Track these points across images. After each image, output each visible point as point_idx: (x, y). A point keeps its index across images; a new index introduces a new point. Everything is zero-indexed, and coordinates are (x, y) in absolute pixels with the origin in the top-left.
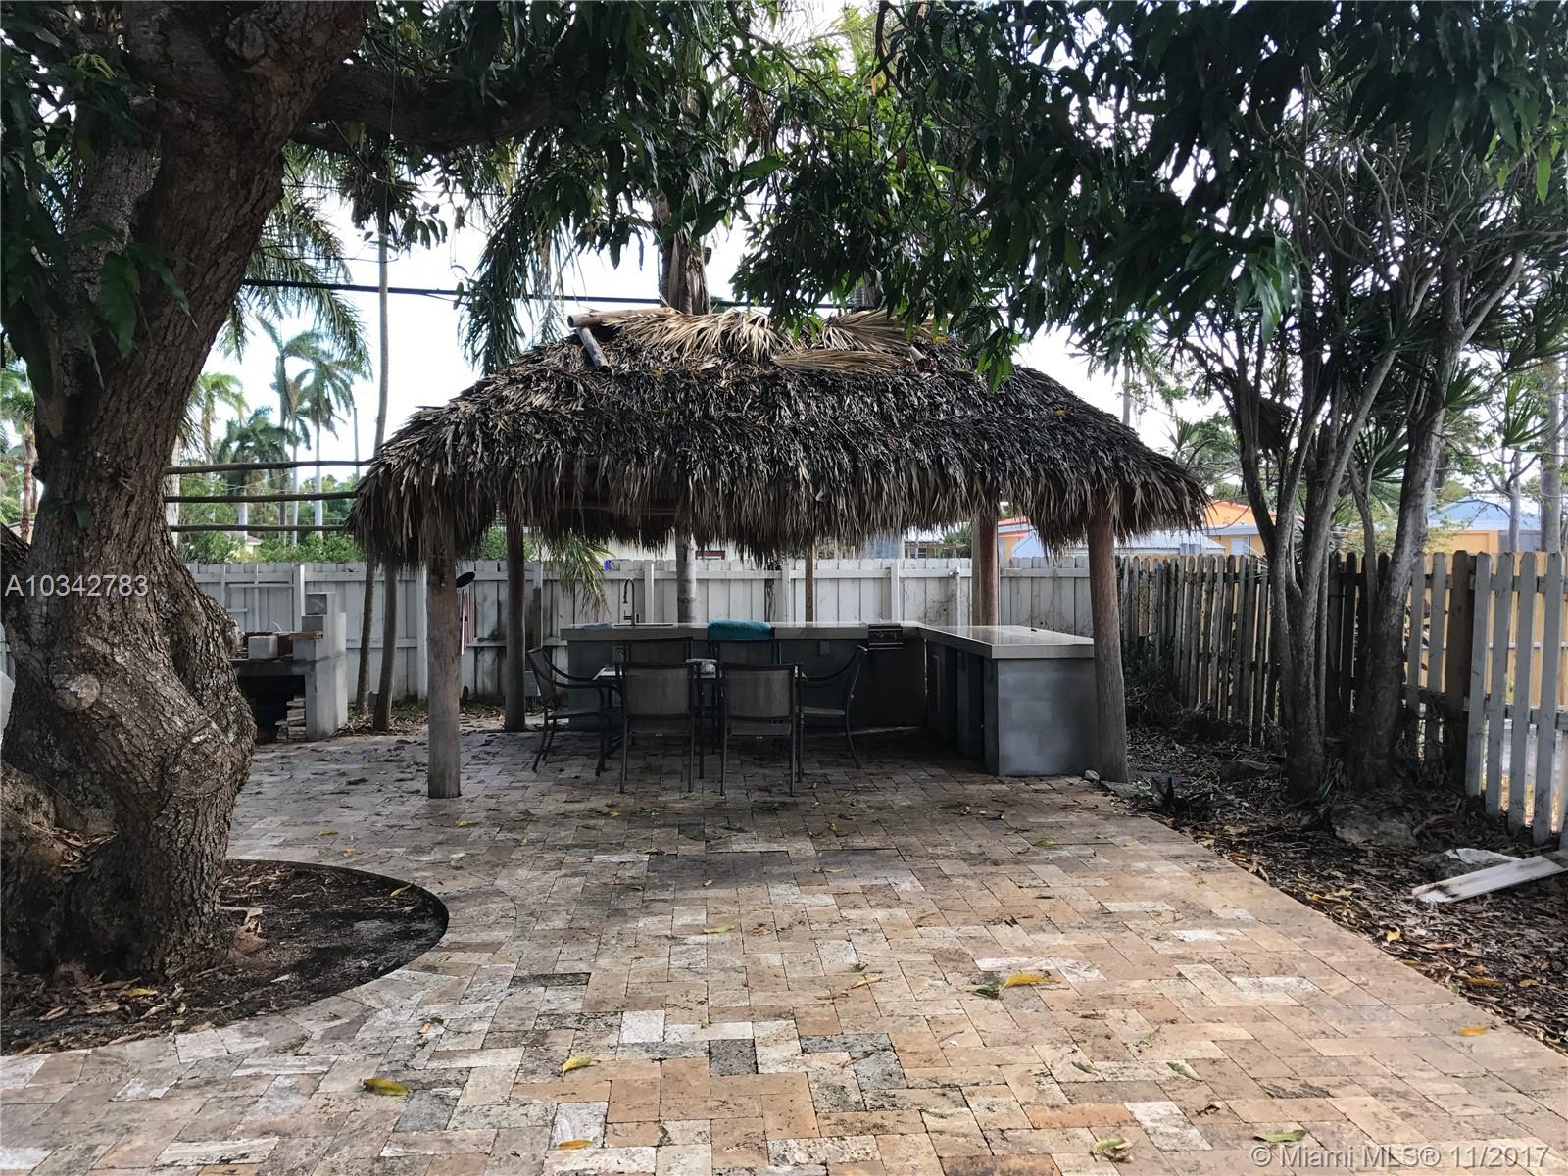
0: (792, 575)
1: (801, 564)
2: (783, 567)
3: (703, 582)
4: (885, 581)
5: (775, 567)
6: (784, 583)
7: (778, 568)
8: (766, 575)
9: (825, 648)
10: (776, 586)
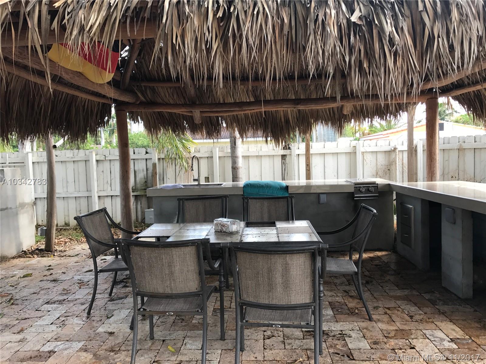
0: (298, 152)
1: (303, 146)
2: (291, 147)
3: (246, 157)
4: (352, 154)
5: (287, 147)
6: (293, 157)
7: (289, 148)
8: (283, 152)
9: (323, 198)
10: (288, 158)
